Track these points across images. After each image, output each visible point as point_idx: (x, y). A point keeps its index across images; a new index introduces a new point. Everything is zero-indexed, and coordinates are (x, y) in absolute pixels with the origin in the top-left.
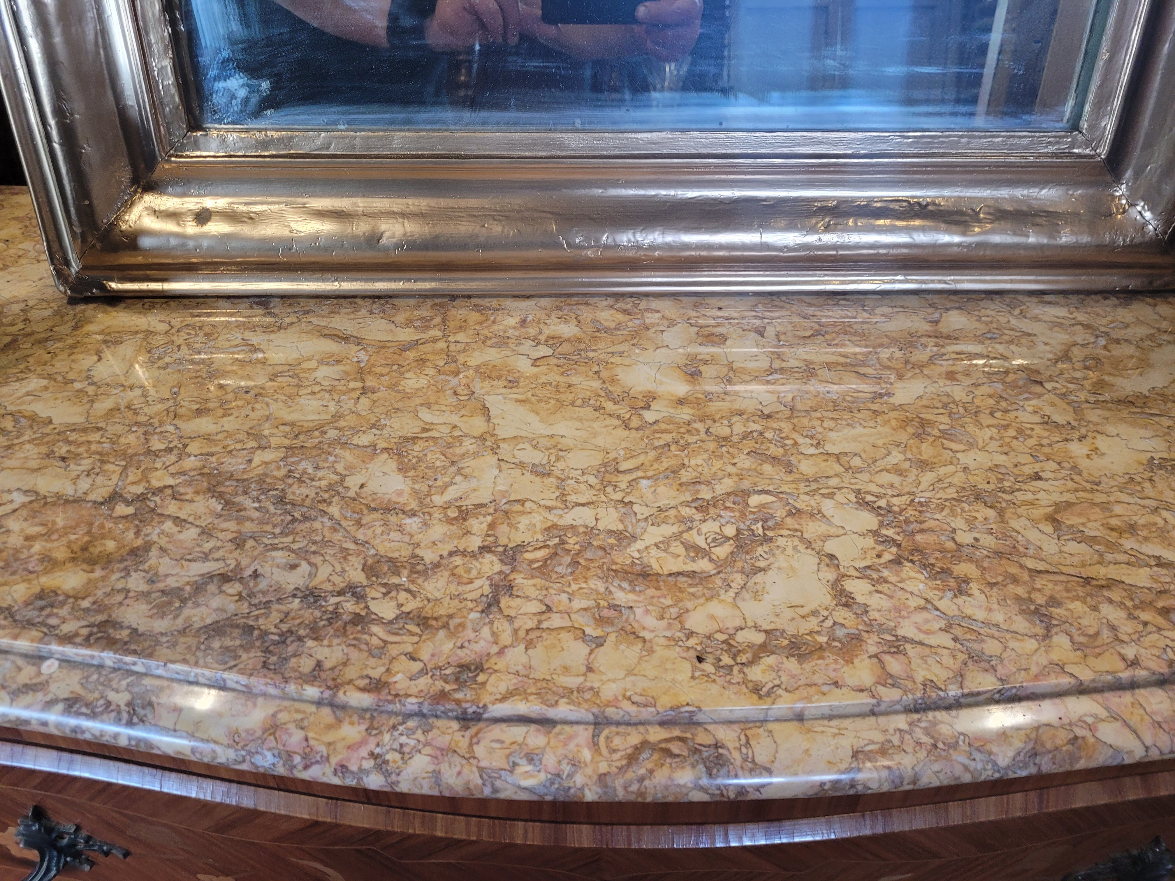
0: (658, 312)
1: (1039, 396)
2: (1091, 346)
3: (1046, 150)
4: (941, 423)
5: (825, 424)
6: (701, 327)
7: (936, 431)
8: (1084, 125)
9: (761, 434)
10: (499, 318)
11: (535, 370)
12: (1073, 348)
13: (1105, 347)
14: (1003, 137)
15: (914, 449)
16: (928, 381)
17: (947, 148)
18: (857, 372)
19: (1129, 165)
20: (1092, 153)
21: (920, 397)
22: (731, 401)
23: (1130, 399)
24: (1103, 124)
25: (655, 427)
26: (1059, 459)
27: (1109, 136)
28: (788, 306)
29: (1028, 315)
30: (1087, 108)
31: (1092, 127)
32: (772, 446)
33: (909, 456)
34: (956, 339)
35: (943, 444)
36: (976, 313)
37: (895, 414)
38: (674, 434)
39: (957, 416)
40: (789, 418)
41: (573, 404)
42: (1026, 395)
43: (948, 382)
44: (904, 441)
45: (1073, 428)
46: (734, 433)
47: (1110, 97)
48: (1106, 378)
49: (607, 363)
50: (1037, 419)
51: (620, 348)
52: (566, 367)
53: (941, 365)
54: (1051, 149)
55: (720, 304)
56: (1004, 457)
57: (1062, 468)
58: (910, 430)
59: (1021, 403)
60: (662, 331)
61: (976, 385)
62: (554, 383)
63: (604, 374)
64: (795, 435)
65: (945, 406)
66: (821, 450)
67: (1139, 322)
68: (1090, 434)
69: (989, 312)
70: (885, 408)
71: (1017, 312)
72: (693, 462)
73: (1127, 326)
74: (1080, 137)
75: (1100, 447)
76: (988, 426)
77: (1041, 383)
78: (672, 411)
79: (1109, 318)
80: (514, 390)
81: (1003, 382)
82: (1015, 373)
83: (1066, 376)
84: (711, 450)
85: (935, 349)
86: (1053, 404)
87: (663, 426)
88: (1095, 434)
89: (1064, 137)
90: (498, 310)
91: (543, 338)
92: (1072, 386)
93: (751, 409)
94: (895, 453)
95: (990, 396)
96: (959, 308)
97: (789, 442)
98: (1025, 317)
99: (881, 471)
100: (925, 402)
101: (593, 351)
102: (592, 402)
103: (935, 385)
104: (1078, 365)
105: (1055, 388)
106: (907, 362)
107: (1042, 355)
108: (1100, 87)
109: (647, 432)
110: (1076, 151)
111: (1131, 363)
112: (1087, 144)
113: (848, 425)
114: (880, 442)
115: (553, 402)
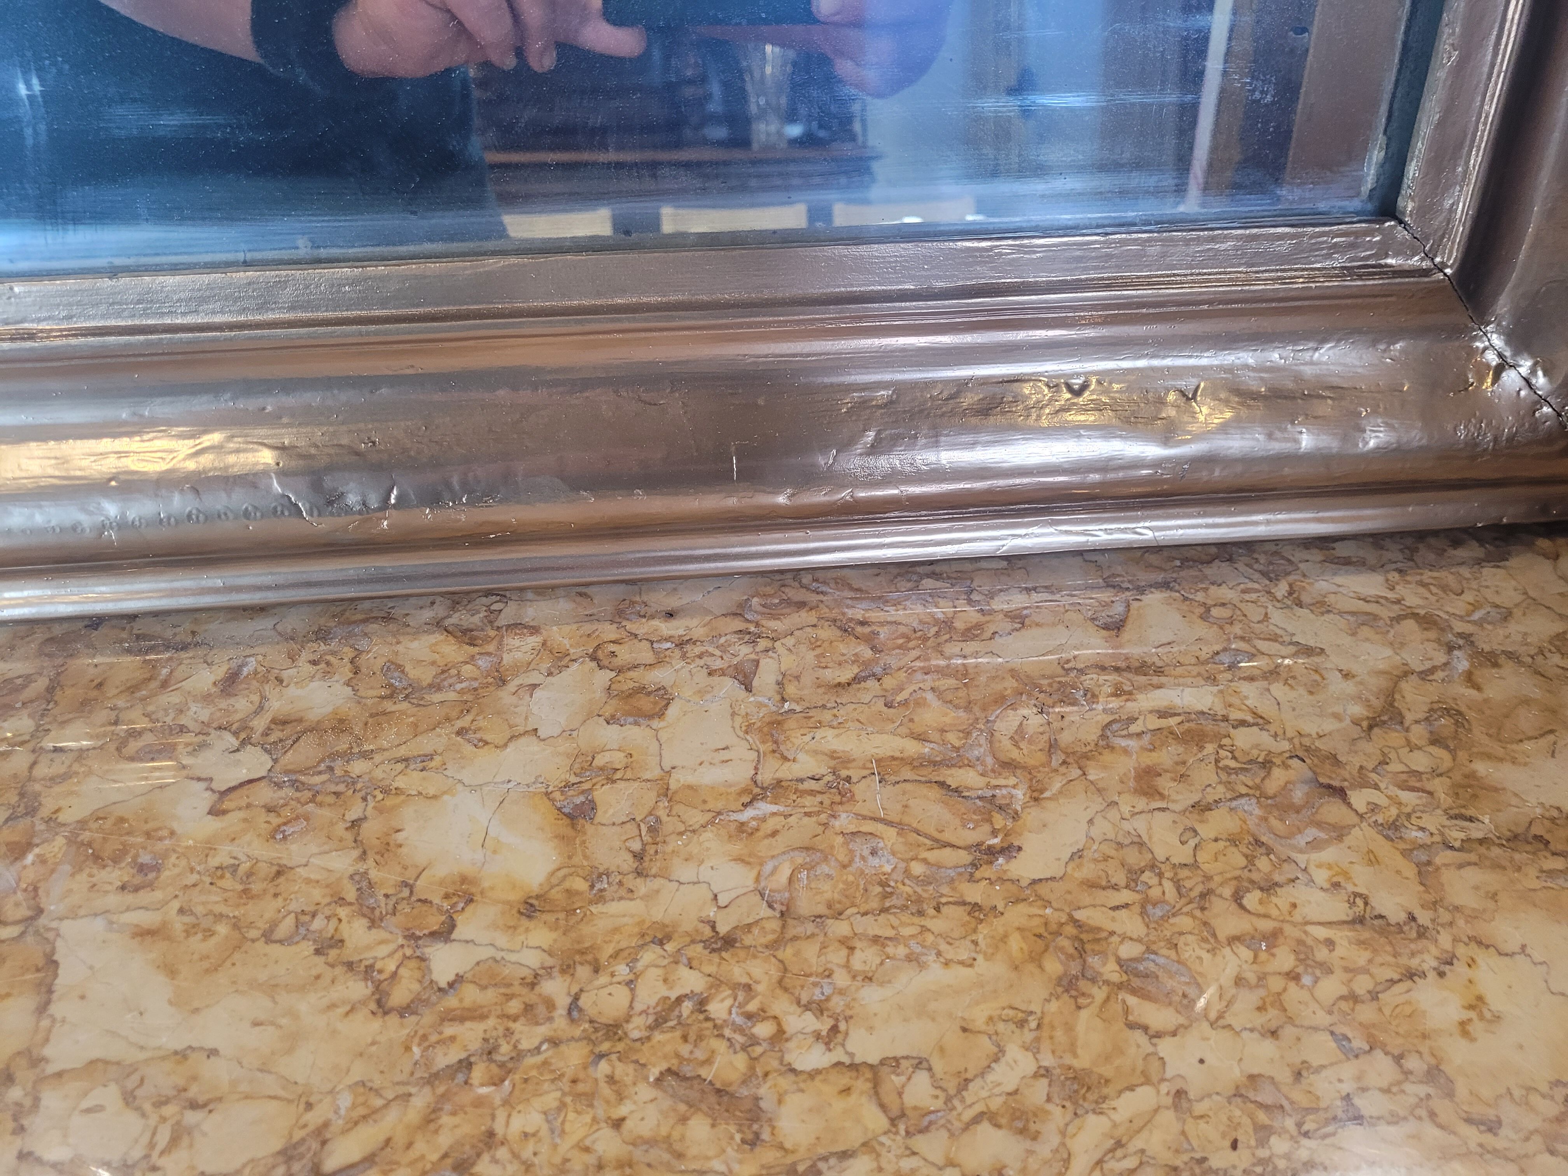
0: (534, 630)
1: (1339, 833)
2: (1440, 675)
3: (1327, 264)
4: (1124, 938)
5: (857, 963)
6: (620, 671)
7: (1112, 966)
8: (1408, 205)
9: (701, 1004)
10: (179, 673)
11: (214, 824)
12: (1403, 685)
13: (1469, 678)
14: (1238, 238)
15: (1059, 1034)
16: (1097, 804)
17: (1118, 267)
18: (942, 784)
19: (1501, 286)
20: (1426, 264)
21: (1077, 855)
22: (645, 898)
23: (1537, 830)
24: (1448, 203)
25: (451, 1002)
26: (1395, 1044)
27: (1460, 231)
28: (813, 598)
29: (1306, 598)
30: (1412, 170)
31: (1425, 211)
32: (721, 1046)
33: (1048, 1060)
34: (1159, 671)
35: (1127, 1011)
36: (1200, 597)
37: (1017, 915)
38: (491, 1022)
39: (1158, 912)
40: (774, 945)
41: (268, 936)
42: (1312, 833)
43: (1141, 803)
44: (1035, 1007)
45: (1422, 932)
46: (639, 1007)
47: (1460, 146)
48: (1481, 767)
49: (386, 791)
50: (1338, 909)
51: (427, 743)
52: (287, 813)
53: (1126, 751)
54: (1338, 261)
55: (673, 602)
56: (1268, 1047)
57: (1407, 1073)
58: (1053, 966)
59: (1301, 859)
60: (534, 686)
61: (1201, 808)
62: (245, 867)
63: (371, 830)
64: (782, 1006)
65: (1133, 877)
66: (838, 1055)
67: (1532, 604)
68: (1461, 951)
69: (1225, 593)
70: (996, 896)
71: (1281, 590)
72: (518, 1124)
73: (1507, 616)
74: (1401, 233)
75: (1489, 998)
76: (1234, 940)
77: (1340, 793)
78: (502, 940)
79: (1469, 597)
80: (145, 897)
81: (1259, 794)
82: (1286, 767)
83: (1395, 767)
84: (570, 1073)
85: (1114, 703)
86: (1372, 859)
87: (470, 995)
88: (1474, 950)
89: (1367, 233)
90: (185, 647)
91: (260, 724)
92: (1409, 798)
93: (688, 924)
94: (1013, 1051)
95: (1233, 841)
96: (1165, 585)
97: (764, 1030)
98: (1300, 605)
99: (977, 1120)
100: (1088, 871)
101: (366, 755)
102: (318, 924)
103: (1113, 814)
104: (1418, 733)
105: (1374, 808)
106: (1052, 746)
107: (1338, 709)
108: (1441, 124)
109: (428, 1018)
110: (1390, 261)
111: (1527, 720)
112: (1417, 244)
113: (909, 958)
114: (979, 1016)
115: (222, 929)
